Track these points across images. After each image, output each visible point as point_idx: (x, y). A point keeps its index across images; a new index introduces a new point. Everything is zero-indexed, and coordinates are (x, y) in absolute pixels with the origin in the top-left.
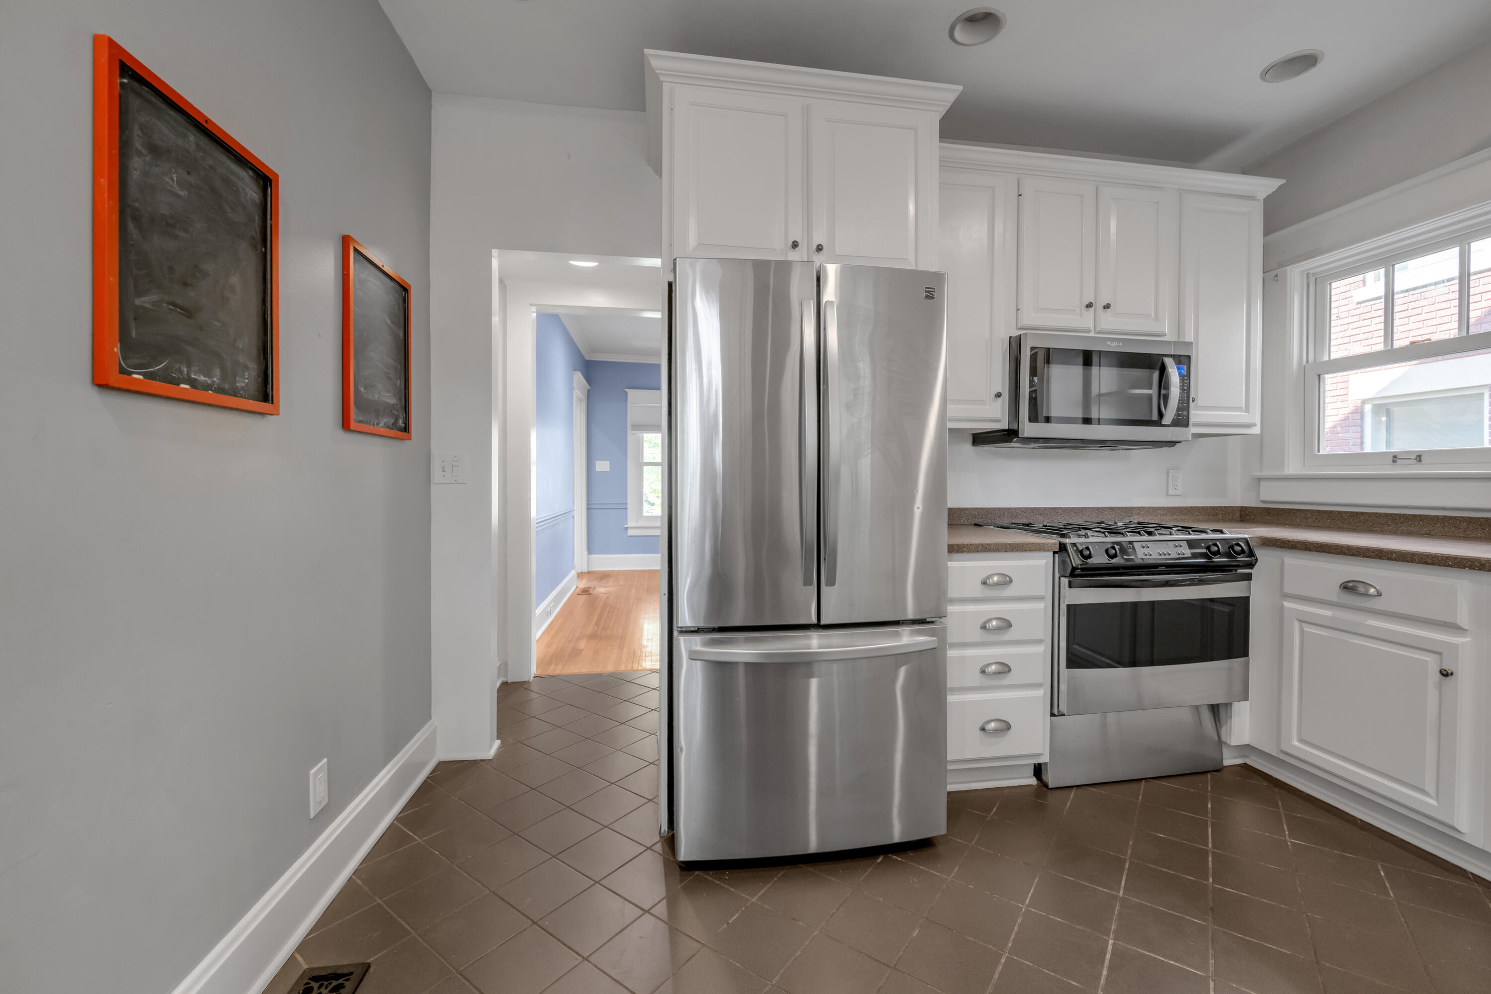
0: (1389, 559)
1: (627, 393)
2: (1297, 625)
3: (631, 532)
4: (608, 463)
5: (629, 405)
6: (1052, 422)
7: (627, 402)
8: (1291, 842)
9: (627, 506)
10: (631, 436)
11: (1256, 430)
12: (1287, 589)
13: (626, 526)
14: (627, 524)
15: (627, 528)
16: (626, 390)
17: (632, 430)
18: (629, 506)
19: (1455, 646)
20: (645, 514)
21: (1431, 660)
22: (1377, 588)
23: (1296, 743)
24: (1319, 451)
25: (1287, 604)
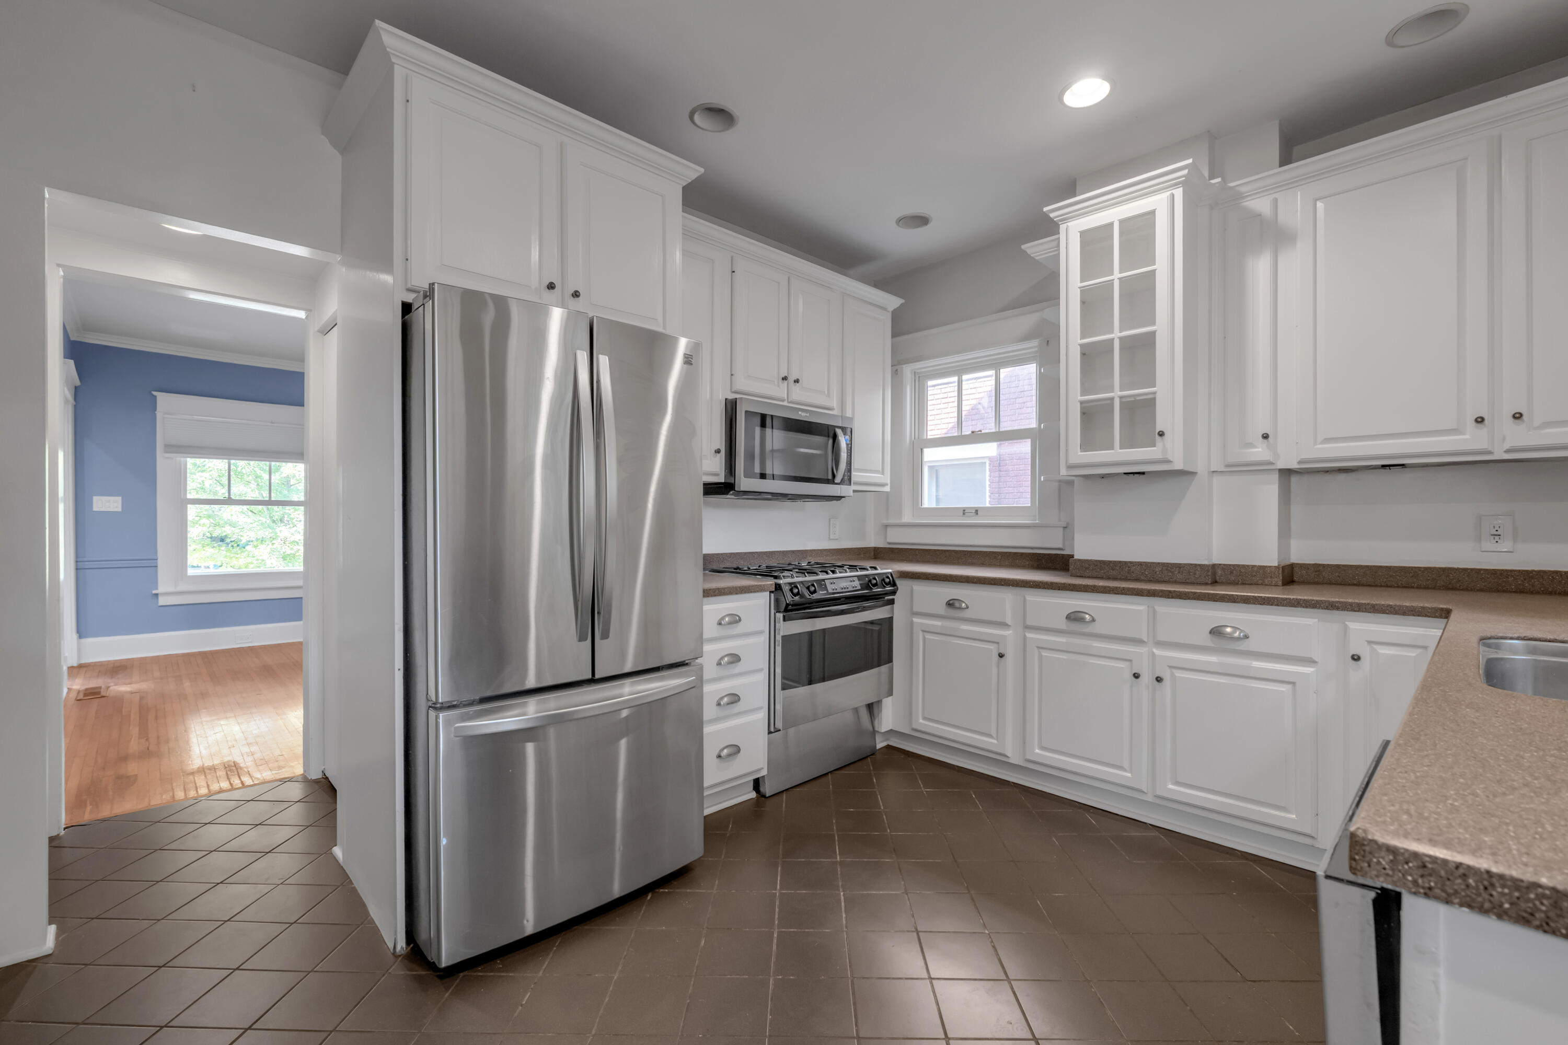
0: (973, 583)
1: (155, 397)
2: (921, 632)
3: (162, 601)
4: (119, 499)
5: (159, 415)
6: (767, 478)
7: (155, 410)
8: (926, 791)
9: (157, 563)
10: (163, 462)
11: (887, 489)
12: (916, 609)
13: (154, 592)
14: (157, 589)
15: (157, 595)
16: (154, 393)
17: (166, 452)
18: (160, 563)
19: (1004, 637)
20: (191, 572)
21: (992, 647)
22: (966, 603)
23: (921, 721)
24: (921, 505)
25: (915, 620)
